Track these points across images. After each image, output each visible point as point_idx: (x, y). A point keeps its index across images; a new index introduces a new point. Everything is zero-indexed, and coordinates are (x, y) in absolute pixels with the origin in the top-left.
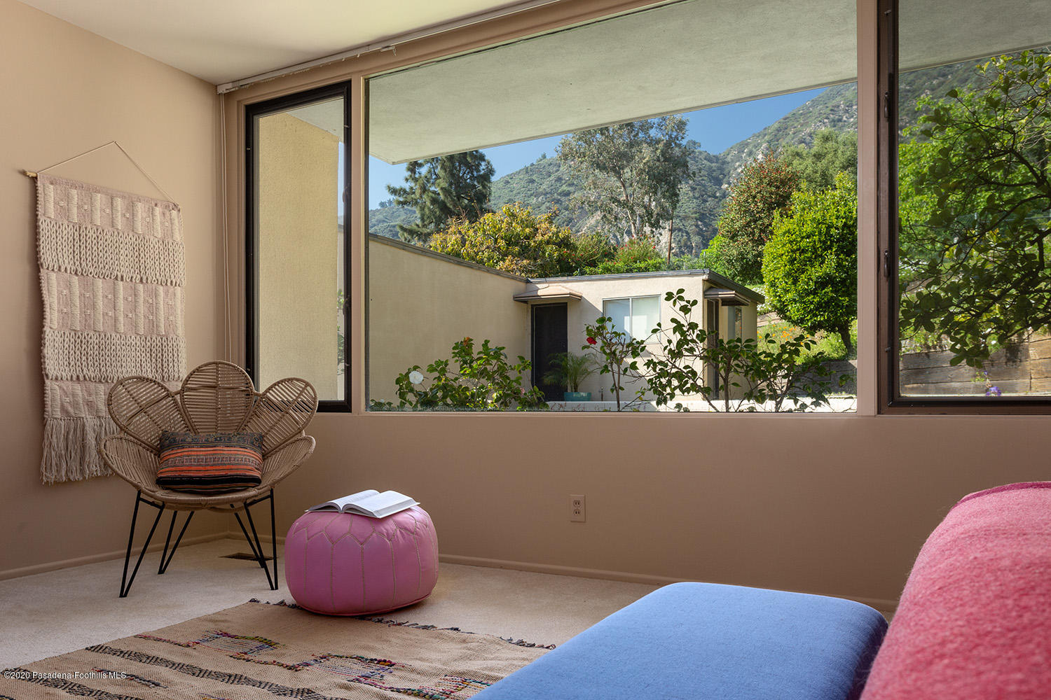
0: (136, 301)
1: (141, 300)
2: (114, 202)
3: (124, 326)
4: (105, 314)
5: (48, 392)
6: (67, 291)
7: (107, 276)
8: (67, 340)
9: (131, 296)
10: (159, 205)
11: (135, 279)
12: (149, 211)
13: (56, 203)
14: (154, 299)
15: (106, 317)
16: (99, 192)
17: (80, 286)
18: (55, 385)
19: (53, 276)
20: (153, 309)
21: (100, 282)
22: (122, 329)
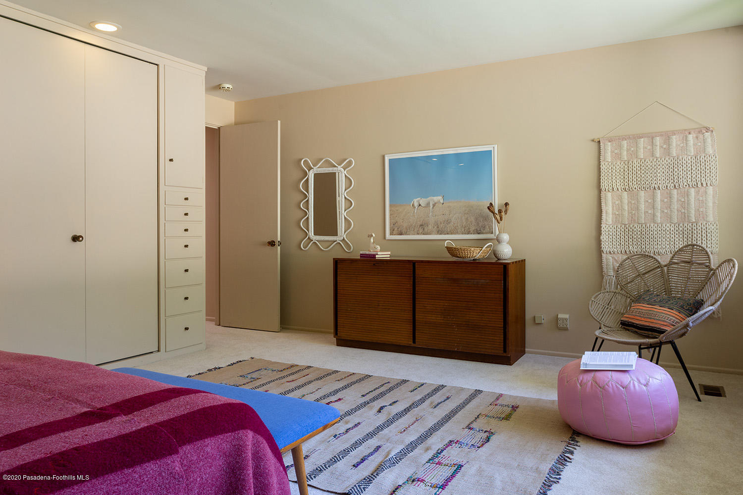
0: (671, 202)
1: (675, 200)
2: (654, 141)
3: (661, 218)
4: (646, 212)
5: (604, 260)
6: (619, 202)
7: (648, 188)
8: (619, 230)
9: (667, 198)
10: (692, 132)
11: (670, 187)
12: (683, 139)
13: (612, 152)
14: (686, 198)
15: (647, 214)
16: (643, 138)
17: (628, 198)
18: (610, 257)
19: (609, 195)
20: (685, 205)
21: (642, 193)
22: (659, 220)
